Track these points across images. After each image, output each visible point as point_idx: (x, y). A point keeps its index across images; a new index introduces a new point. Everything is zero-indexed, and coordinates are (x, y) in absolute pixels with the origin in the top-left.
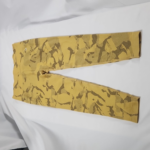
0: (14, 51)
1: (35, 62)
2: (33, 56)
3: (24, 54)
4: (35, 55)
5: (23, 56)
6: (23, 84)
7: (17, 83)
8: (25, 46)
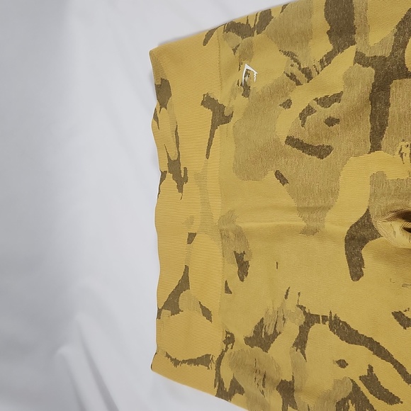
0: (163, 90)
1: (322, 152)
2: (309, 110)
3: (237, 104)
4: (325, 102)
5: (227, 120)
6: (227, 290)
7: (184, 284)
8: (245, 55)
